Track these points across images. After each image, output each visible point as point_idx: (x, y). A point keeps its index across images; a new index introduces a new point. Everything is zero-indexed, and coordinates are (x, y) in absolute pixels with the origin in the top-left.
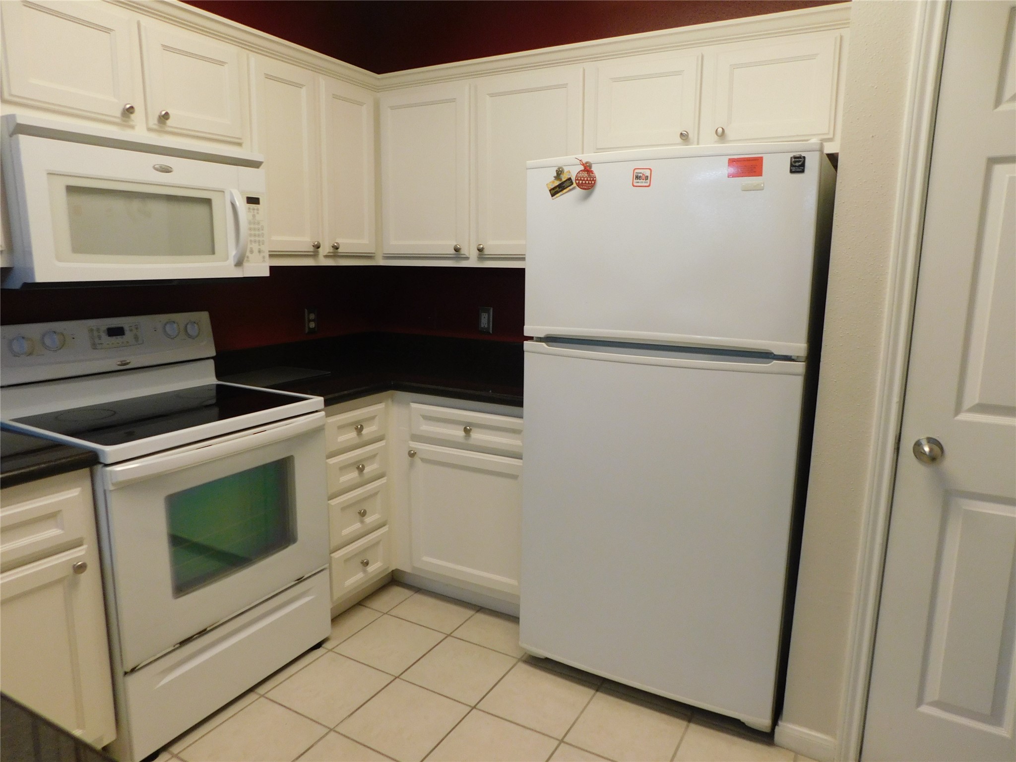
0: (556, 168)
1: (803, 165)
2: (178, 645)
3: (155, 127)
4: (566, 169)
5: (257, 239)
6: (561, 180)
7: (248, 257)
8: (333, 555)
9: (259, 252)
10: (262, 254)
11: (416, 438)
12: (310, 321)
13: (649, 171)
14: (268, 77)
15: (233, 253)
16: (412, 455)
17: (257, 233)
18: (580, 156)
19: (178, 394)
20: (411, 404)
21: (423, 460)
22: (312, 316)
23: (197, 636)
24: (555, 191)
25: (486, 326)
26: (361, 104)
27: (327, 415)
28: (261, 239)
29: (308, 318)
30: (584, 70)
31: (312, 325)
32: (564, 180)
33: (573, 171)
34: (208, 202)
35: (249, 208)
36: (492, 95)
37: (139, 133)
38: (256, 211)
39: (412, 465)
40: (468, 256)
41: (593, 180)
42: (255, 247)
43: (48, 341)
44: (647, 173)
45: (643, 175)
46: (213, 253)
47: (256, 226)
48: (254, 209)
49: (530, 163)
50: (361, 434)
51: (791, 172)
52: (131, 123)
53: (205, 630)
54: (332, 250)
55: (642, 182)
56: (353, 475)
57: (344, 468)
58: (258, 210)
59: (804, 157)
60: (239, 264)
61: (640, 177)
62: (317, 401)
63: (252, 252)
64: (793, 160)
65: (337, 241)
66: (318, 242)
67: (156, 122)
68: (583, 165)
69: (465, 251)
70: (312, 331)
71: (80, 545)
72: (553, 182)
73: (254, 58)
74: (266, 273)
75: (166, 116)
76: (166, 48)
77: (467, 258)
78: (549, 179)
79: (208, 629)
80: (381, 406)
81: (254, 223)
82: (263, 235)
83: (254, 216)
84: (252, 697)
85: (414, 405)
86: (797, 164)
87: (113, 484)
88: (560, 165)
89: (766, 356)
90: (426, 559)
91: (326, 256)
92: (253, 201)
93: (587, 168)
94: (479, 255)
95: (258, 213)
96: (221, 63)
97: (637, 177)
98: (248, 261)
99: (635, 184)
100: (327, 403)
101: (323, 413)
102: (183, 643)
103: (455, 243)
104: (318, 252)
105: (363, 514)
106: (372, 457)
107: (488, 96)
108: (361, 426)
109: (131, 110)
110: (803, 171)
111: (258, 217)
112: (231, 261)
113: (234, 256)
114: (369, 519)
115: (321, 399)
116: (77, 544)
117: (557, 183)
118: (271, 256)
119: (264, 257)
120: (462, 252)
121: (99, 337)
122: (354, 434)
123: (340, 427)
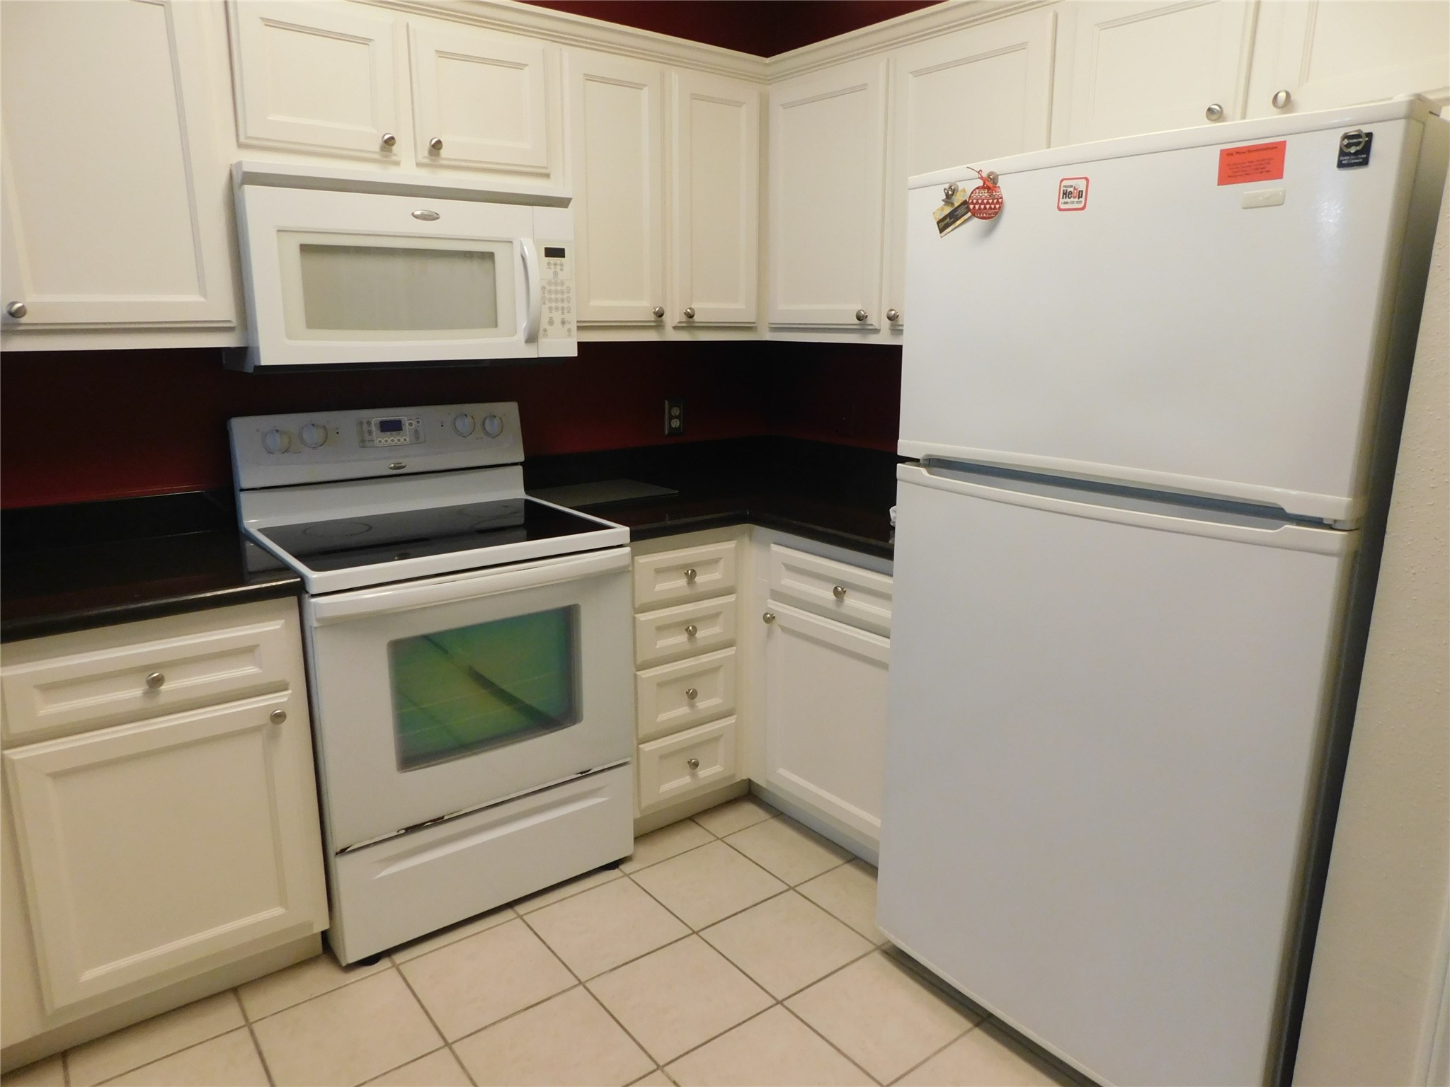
0: (947, 186)
1: (1366, 149)
2: (403, 831)
3: (426, 161)
4: (961, 186)
5: (560, 305)
6: (952, 204)
7: (545, 330)
8: (641, 746)
9: (563, 323)
10: (567, 326)
11: (778, 596)
12: (671, 418)
13: (1085, 181)
14: (590, 78)
15: (523, 325)
16: (769, 619)
17: (559, 296)
18: (977, 166)
19: (460, 511)
20: (772, 545)
21: (784, 629)
22: (676, 411)
23: (430, 823)
24: (945, 224)
26: (739, 104)
27: (634, 554)
28: (566, 305)
29: (670, 413)
30: (1056, 17)
31: (676, 423)
32: (957, 204)
33: (968, 186)
34: (490, 256)
35: (549, 264)
36: (917, 73)
37: (407, 170)
38: (558, 267)
39: (770, 633)
40: (877, 327)
41: (998, 203)
42: (557, 317)
43: (307, 436)
44: (1081, 185)
45: (1075, 189)
46: (496, 326)
47: (559, 288)
48: (556, 264)
49: (913, 179)
50: (695, 582)
51: (1341, 165)
52: (394, 158)
53: (443, 817)
54: (684, 319)
55: (1074, 203)
56: (679, 640)
57: (663, 629)
58: (562, 265)
59: (1370, 135)
60: (532, 338)
61: (1069, 194)
62: (621, 532)
63: (551, 323)
64: (1346, 142)
65: (692, 307)
66: (660, 308)
67: (426, 154)
68: (981, 178)
69: (873, 320)
70: (674, 432)
71: (286, 689)
72: (942, 209)
73: (567, 52)
74: (573, 352)
75: (437, 146)
76: (442, 54)
77: (876, 331)
78: (935, 205)
79: (445, 818)
80: (731, 545)
81: (556, 284)
82: (569, 300)
83: (555, 274)
84: (508, 914)
85: (774, 548)
86: (1353, 150)
87: (318, 620)
88: (953, 181)
89: (1272, 514)
90: (782, 771)
91: (675, 328)
92: (555, 253)
93: (990, 183)
94: (892, 325)
95: (562, 270)
96: (520, 66)
97: (1066, 194)
98: (546, 335)
99: (1062, 206)
100: (635, 536)
101: (627, 549)
102: (411, 829)
103: (857, 307)
104: (662, 321)
105: (692, 695)
106: (712, 617)
107: (910, 76)
108: (693, 571)
109: (390, 142)
110: (1365, 163)
111: (561, 276)
112: (521, 336)
113: (525, 328)
114: (703, 704)
115: (627, 529)
116: (281, 687)
117: (948, 210)
118: (579, 328)
119: (569, 330)
120: (869, 321)
121: (370, 432)
122: (683, 582)
123: (659, 571)
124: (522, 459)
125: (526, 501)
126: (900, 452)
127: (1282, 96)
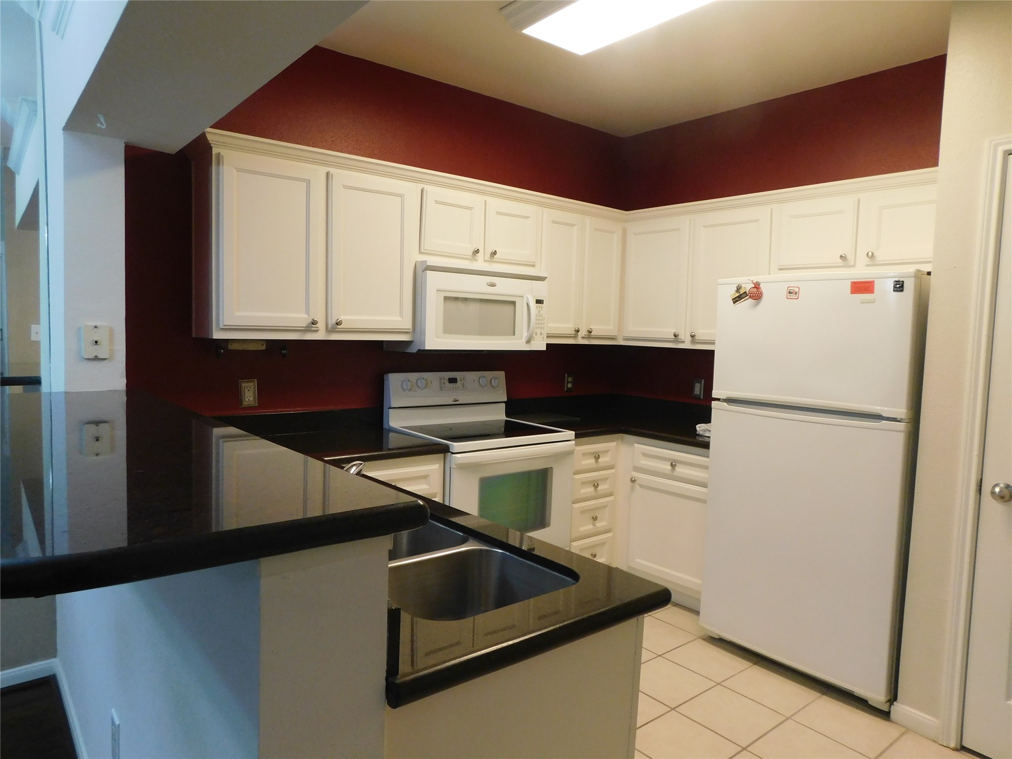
0: (737, 285)
1: (902, 286)
3: (489, 259)
4: (743, 286)
5: (540, 326)
6: (740, 293)
7: (534, 338)
8: (572, 543)
9: (541, 334)
10: (542, 336)
11: (637, 469)
12: (568, 382)
13: (798, 288)
14: (554, 222)
15: (525, 335)
16: (633, 481)
17: (540, 322)
18: (752, 278)
19: (484, 423)
20: (635, 444)
21: (641, 486)
22: (570, 379)
24: (736, 300)
25: (699, 394)
26: (613, 233)
27: (576, 445)
28: (542, 326)
29: (567, 381)
30: (772, 210)
31: (570, 385)
32: (742, 293)
33: (748, 287)
34: (514, 303)
35: (537, 307)
36: (705, 226)
37: (480, 264)
38: (541, 308)
39: (632, 489)
40: (684, 340)
41: (760, 294)
42: (538, 331)
43: (419, 384)
44: (797, 290)
45: (794, 291)
46: (514, 335)
47: (540, 318)
48: (539, 307)
49: (720, 281)
50: (598, 461)
51: (894, 291)
52: (477, 258)
54: (587, 333)
55: (793, 296)
56: (590, 490)
57: (584, 483)
58: (542, 307)
59: (903, 282)
60: (528, 342)
61: (792, 292)
62: (571, 434)
63: (536, 334)
64: (895, 283)
65: (591, 327)
66: (578, 328)
67: (489, 256)
68: (754, 284)
69: (681, 337)
70: (569, 390)
72: (735, 294)
73: (546, 211)
74: (544, 349)
75: (495, 253)
76: (498, 213)
77: (683, 342)
78: (732, 293)
80: (613, 444)
81: (539, 316)
82: (544, 323)
83: (539, 311)
85: (636, 445)
86: (898, 286)
87: (455, 465)
88: (739, 283)
89: (878, 417)
90: (637, 560)
91: (583, 338)
92: (539, 302)
93: (757, 286)
94: (692, 339)
95: (542, 310)
96: (527, 217)
97: (790, 293)
98: (534, 340)
99: (789, 297)
100: (577, 436)
101: (574, 442)
103: (674, 331)
104: (578, 334)
105: (595, 519)
106: (605, 479)
107: (702, 227)
108: (598, 455)
109: (477, 251)
110: (902, 291)
111: (542, 312)
112: (524, 340)
113: (526, 337)
114: (600, 524)
115: (574, 432)
117: (737, 295)
118: (547, 336)
119: (543, 338)
120: (679, 337)
121: (444, 383)
122: (593, 461)
123: (584, 454)
124: (506, 400)
125: (506, 421)
126: (713, 396)
127: (870, 254)
